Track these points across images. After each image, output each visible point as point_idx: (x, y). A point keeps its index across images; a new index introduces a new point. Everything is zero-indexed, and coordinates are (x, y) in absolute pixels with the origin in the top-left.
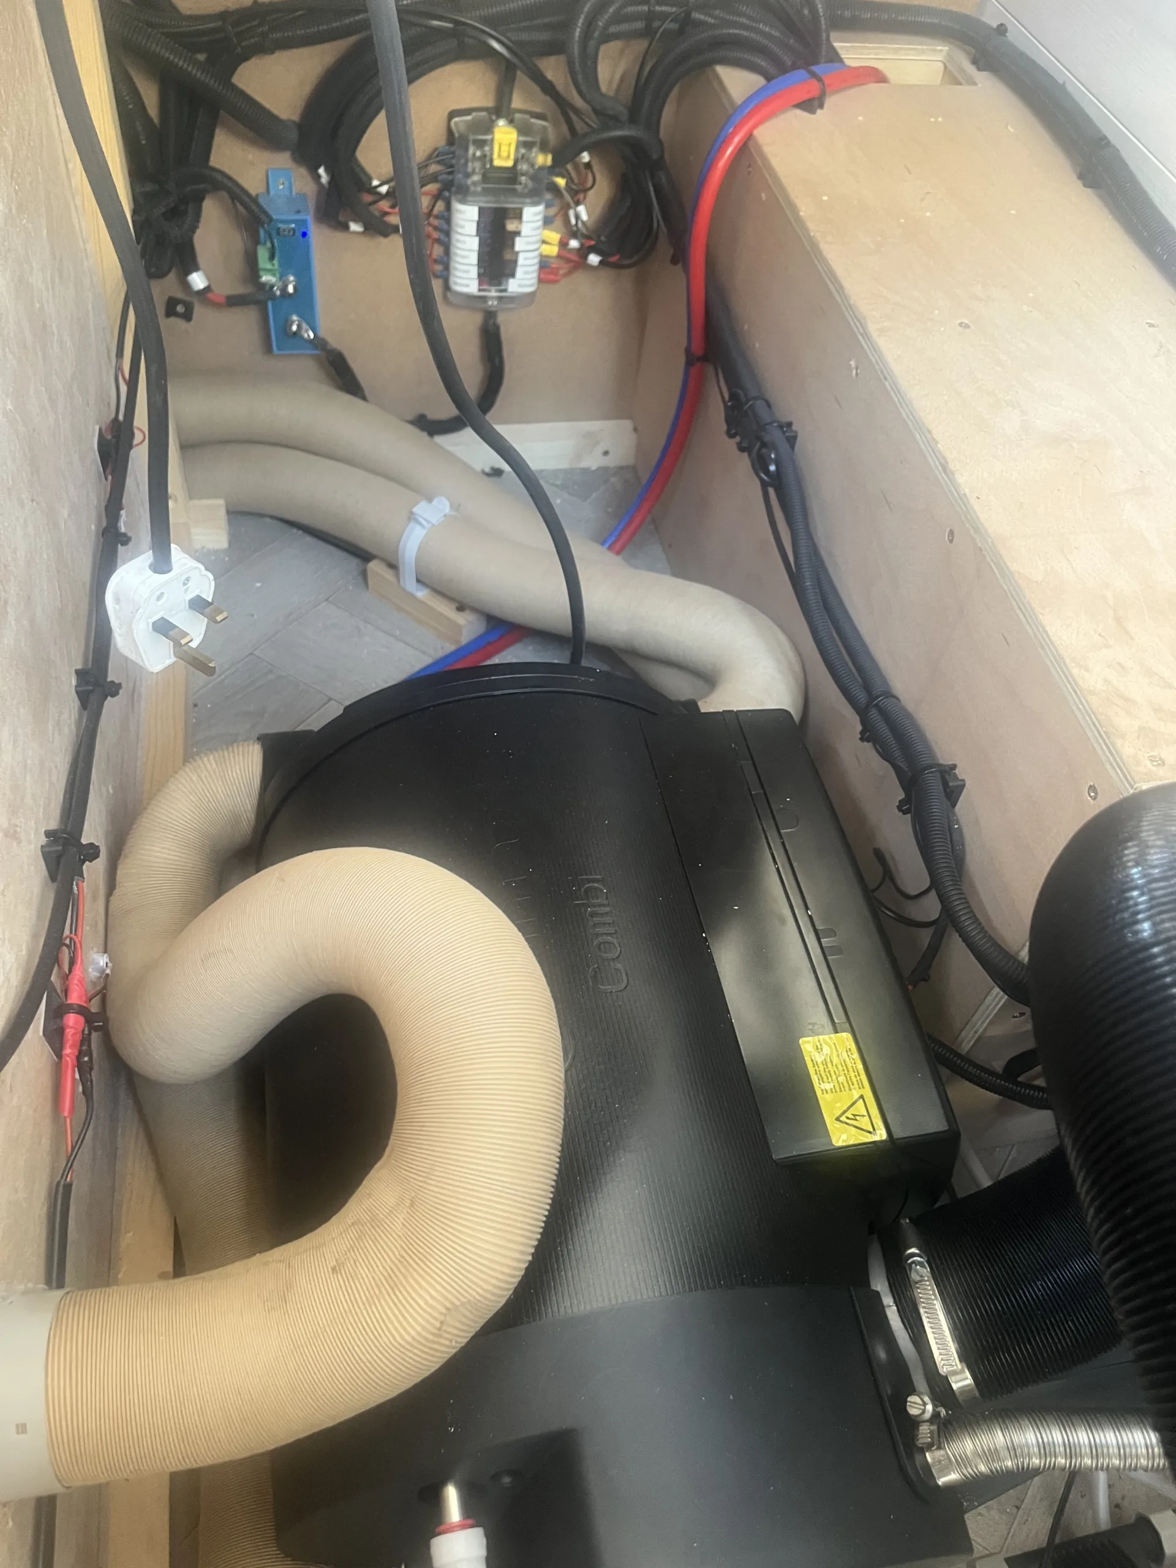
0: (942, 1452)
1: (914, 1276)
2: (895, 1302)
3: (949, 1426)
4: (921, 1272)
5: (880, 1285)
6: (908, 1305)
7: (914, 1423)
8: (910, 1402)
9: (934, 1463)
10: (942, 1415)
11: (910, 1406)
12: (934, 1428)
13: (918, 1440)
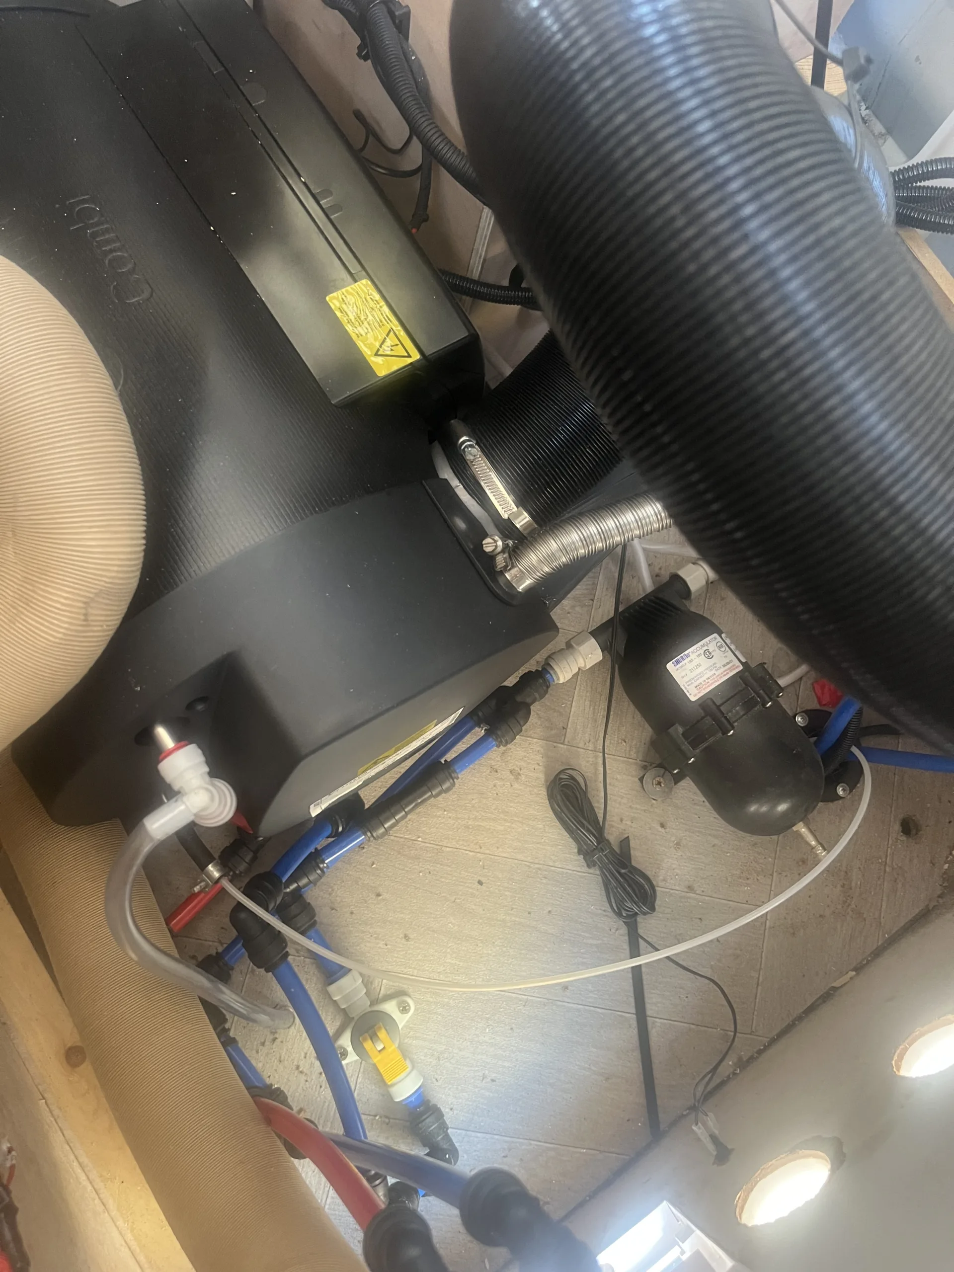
0: (516, 569)
1: (469, 457)
2: (460, 482)
3: (517, 550)
4: (473, 453)
5: (446, 473)
6: (470, 481)
7: (491, 557)
8: (485, 544)
9: (512, 579)
10: (510, 545)
11: (486, 547)
12: (506, 555)
13: (497, 567)
